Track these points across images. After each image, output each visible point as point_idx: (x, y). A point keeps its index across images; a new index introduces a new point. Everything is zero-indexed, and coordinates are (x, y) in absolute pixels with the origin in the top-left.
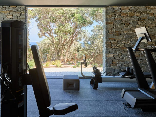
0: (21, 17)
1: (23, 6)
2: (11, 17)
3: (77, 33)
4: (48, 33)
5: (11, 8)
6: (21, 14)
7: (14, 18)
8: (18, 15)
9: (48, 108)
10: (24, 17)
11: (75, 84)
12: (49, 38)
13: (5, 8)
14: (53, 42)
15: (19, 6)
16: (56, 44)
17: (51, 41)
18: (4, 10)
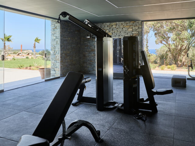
0: (139, 30)
1: (140, 21)
2: (132, 30)
3: (193, 40)
4: (165, 41)
5: (131, 23)
6: (139, 27)
7: (133, 30)
8: (137, 28)
9: (152, 90)
10: (141, 30)
11: (181, 82)
12: (166, 45)
13: (127, 23)
14: (170, 49)
15: (137, 22)
16: (173, 50)
17: (168, 48)
18: (126, 25)
